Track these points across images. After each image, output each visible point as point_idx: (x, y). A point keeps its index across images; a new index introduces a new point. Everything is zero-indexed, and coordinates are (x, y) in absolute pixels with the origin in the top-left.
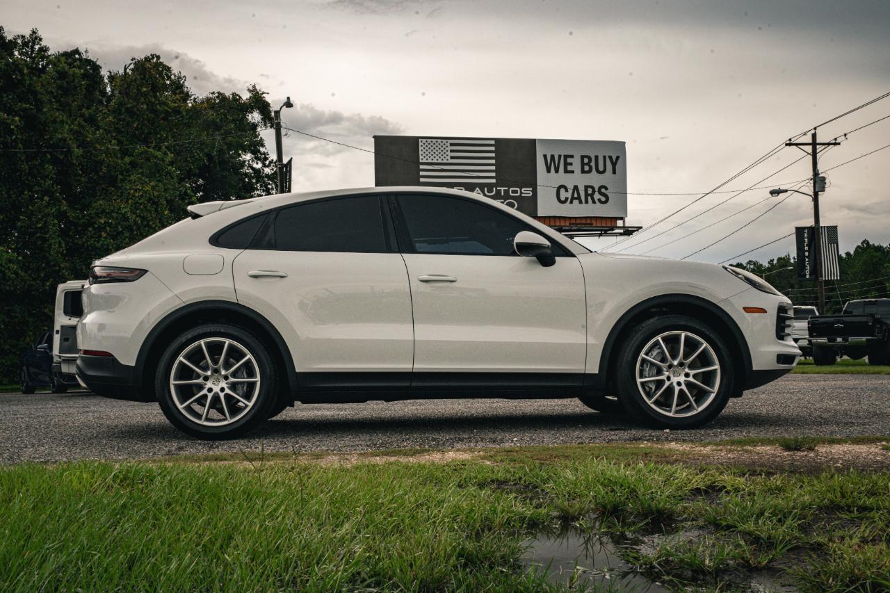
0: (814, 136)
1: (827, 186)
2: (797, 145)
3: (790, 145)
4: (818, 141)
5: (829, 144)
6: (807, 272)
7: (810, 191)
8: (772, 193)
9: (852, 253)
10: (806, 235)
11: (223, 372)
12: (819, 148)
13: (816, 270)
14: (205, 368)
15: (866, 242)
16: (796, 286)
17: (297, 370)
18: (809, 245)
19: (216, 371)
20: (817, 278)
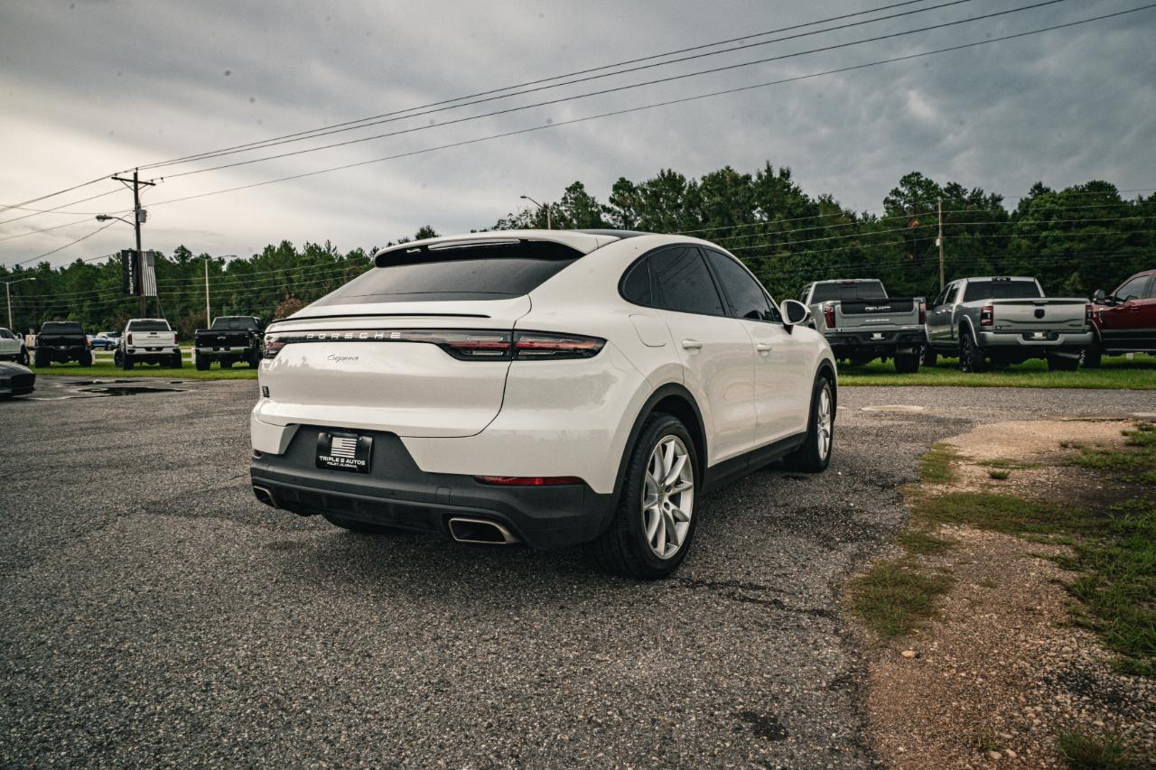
0: (136, 175)
1: (147, 218)
2: (121, 180)
3: (116, 179)
4: (139, 180)
5: (147, 184)
6: (132, 288)
7: (133, 220)
8: (99, 218)
10: (130, 258)
12: (140, 186)
13: (139, 288)
18: (133, 266)
20: (139, 295)
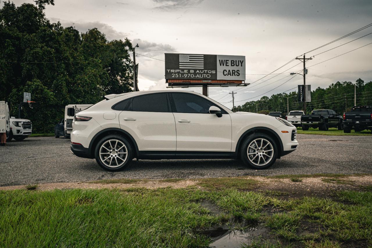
0: (304, 56)
1: (308, 72)
2: (299, 59)
3: (297, 59)
4: (305, 58)
5: (309, 59)
6: (301, 99)
7: (303, 73)
8: (291, 74)
9: (315, 91)
10: (301, 88)
11: (116, 150)
12: (306, 60)
13: (304, 99)
14: (110, 149)
15: (319, 87)
16: (298, 101)
17: (139, 150)
18: (302, 91)
19: (114, 150)
20: (304, 101)
